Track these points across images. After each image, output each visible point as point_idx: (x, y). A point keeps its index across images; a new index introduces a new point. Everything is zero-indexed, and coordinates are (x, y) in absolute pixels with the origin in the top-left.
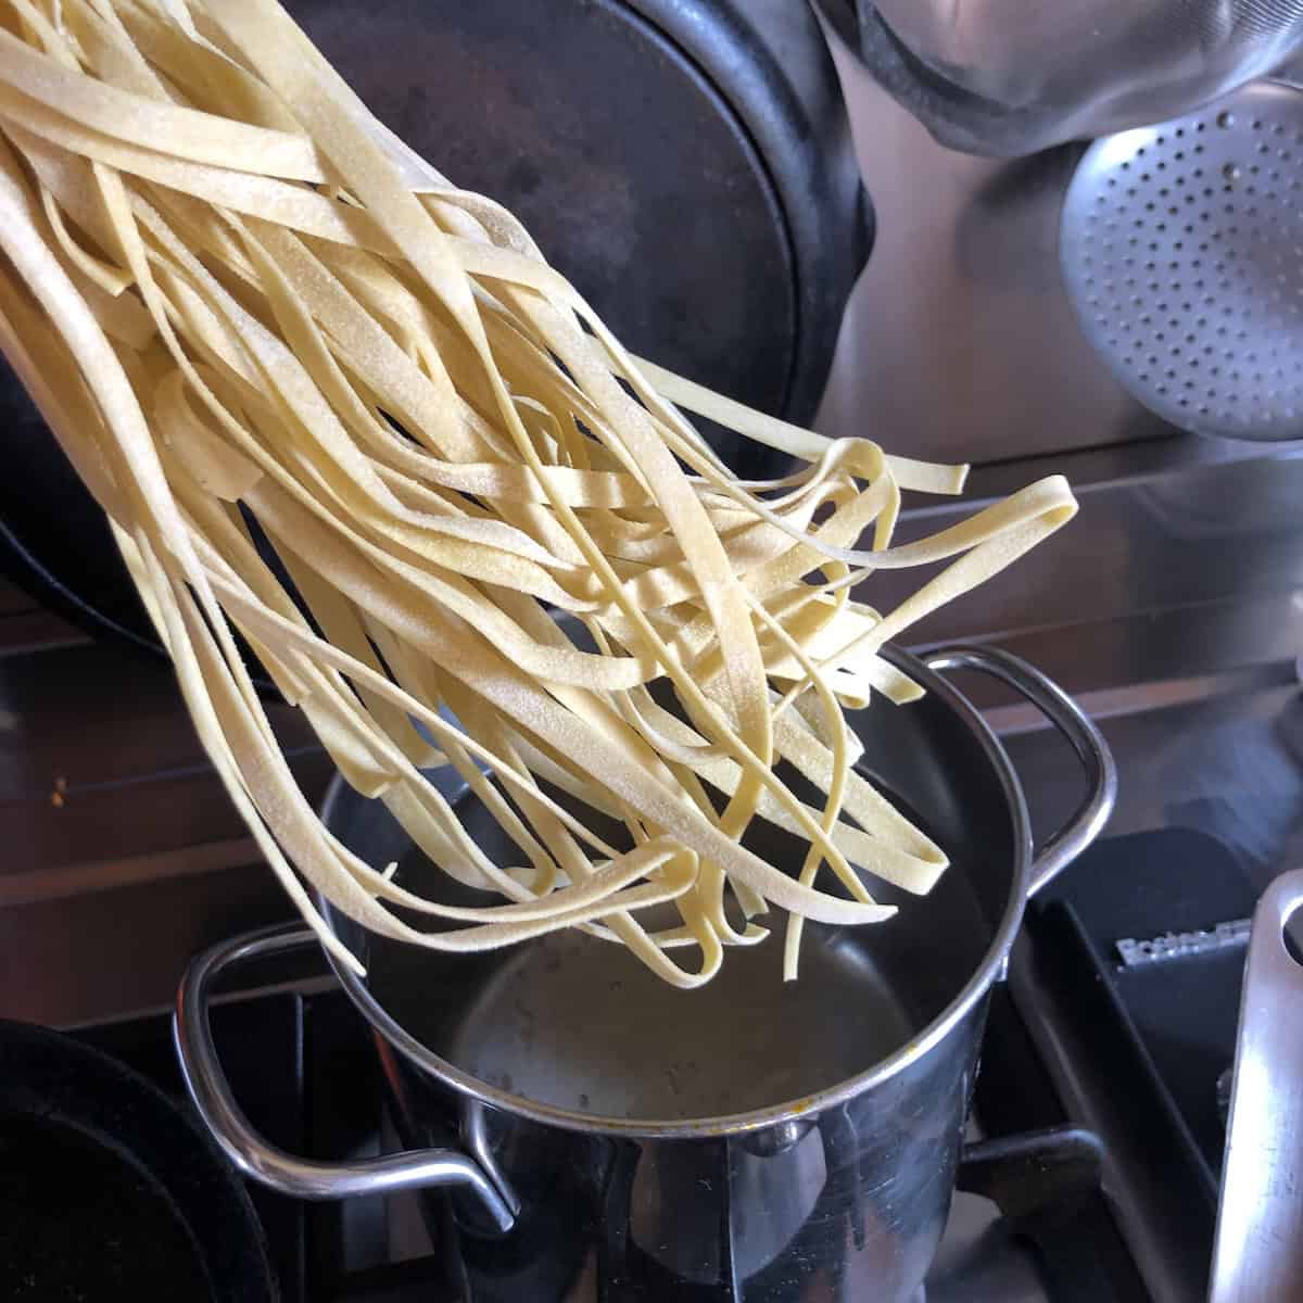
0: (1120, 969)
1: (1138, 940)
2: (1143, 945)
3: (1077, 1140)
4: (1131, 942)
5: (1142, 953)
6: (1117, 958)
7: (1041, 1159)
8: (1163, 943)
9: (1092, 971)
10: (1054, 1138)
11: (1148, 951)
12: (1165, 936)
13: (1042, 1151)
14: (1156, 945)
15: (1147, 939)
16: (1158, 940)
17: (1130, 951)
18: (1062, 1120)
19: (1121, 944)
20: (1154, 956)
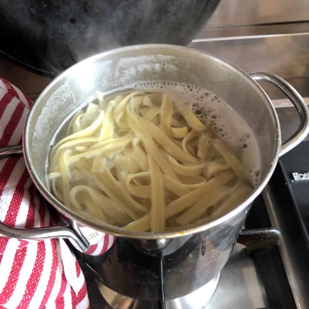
0: (292, 181)
1: (299, 173)
2: (300, 175)
3: (273, 232)
4: (297, 174)
5: (300, 177)
6: (292, 178)
7: (261, 236)
8: (306, 175)
9: (285, 181)
10: (266, 231)
11: (302, 176)
12: (307, 173)
13: (262, 234)
14: (304, 175)
15: (302, 173)
16: (305, 174)
17: (297, 176)
18: (270, 226)
19: (293, 174)
20: (303, 179)
